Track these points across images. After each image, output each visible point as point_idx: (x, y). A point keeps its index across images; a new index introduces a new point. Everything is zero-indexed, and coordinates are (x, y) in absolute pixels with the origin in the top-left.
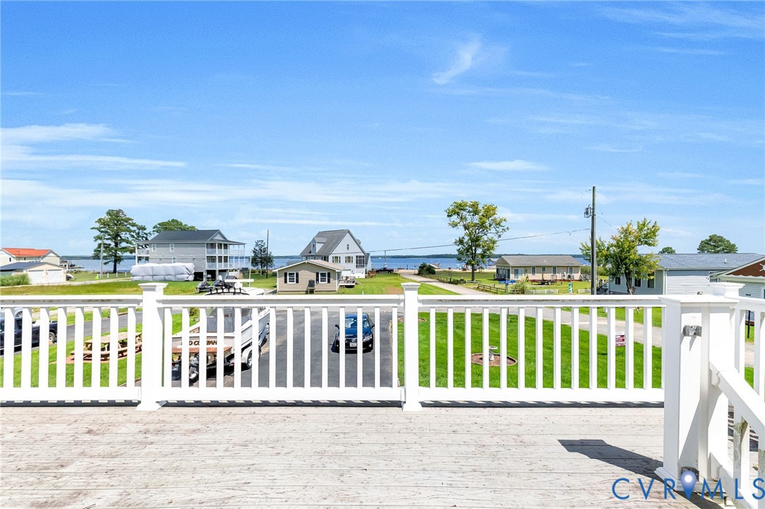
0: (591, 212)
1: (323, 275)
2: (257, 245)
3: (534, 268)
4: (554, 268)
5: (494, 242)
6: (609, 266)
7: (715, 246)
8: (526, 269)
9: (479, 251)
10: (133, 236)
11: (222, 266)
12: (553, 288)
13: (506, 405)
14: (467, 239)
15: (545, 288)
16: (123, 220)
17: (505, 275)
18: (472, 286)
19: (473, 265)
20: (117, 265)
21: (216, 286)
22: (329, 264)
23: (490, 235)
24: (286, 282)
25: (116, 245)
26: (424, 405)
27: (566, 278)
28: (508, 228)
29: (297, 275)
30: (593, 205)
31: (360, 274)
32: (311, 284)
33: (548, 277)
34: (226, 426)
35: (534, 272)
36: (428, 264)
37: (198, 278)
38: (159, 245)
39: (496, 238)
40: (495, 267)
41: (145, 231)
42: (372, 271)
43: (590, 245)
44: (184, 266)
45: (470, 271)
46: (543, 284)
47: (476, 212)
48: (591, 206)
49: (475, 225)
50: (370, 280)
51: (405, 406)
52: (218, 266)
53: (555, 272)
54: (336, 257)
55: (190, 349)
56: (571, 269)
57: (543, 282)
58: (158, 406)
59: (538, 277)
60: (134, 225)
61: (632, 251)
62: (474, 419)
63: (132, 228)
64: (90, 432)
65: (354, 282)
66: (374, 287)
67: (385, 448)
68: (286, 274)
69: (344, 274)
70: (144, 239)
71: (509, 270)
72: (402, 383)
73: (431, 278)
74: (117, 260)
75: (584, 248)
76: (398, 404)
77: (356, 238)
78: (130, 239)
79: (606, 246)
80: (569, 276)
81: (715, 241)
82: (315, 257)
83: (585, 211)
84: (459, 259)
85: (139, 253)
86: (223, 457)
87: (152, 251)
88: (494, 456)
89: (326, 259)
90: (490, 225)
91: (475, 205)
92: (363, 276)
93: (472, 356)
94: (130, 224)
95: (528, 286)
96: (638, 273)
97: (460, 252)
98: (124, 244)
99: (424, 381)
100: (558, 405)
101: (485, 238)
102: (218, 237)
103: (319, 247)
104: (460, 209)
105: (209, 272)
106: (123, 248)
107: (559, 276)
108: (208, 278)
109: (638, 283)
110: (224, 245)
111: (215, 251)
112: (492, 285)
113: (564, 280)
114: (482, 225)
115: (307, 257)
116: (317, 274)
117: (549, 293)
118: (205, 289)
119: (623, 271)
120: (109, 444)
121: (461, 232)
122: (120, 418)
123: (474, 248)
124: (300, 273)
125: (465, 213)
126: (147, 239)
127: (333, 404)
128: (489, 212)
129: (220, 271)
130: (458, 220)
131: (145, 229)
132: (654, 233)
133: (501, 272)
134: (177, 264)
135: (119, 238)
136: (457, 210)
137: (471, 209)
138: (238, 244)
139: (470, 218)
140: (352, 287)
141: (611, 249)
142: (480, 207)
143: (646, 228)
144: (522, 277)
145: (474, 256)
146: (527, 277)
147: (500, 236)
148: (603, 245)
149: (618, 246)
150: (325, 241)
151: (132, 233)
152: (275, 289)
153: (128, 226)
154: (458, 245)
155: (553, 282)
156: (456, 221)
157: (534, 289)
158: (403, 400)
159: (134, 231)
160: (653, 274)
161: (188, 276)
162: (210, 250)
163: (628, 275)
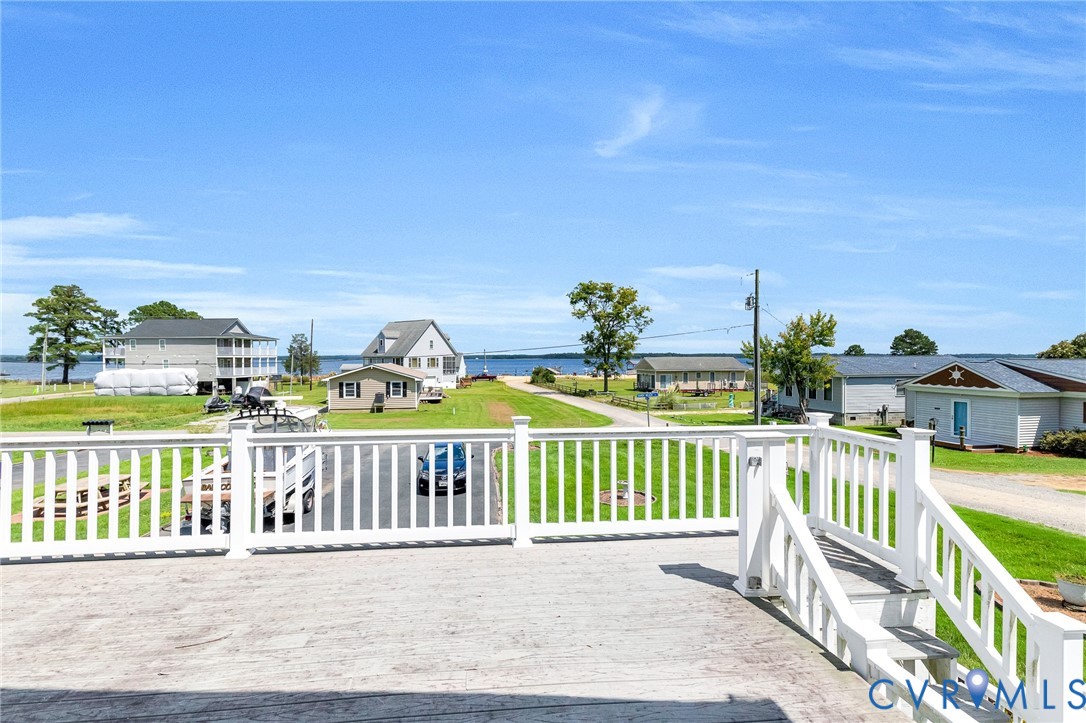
0: (753, 303)
1: (396, 385)
2: (295, 341)
3: (686, 374)
4: (713, 373)
5: (634, 339)
6: (777, 372)
7: (911, 344)
8: (677, 375)
9: (614, 350)
10: (95, 327)
11: (243, 372)
12: (709, 401)
13: (616, 538)
14: (597, 334)
15: (699, 401)
16: (79, 301)
17: (648, 384)
18: (604, 399)
19: (605, 370)
20: (70, 371)
21: (234, 402)
22: (405, 370)
23: (628, 330)
24: (341, 396)
25: (68, 341)
26: (535, 541)
27: (727, 387)
28: (651, 320)
29: (358, 385)
30: (757, 293)
31: (448, 383)
32: (379, 398)
33: (704, 385)
34: (330, 569)
35: (686, 380)
36: (544, 367)
37: (204, 390)
38: (142, 341)
39: (636, 333)
40: (635, 372)
41: (116, 319)
42: (466, 380)
43: (753, 345)
44: (182, 373)
45: (603, 378)
46: (697, 395)
47: (609, 298)
48: (754, 295)
49: (608, 315)
50: (463, 391)
51: (515, 543)
52: (235, 373)
53: (713, 379)
54: (415, 359)
55: (222, 495)
56: (733, 374)
57: (698, 393)
58: (248, 554)
59: (691, 385)
60: (97, 310)
61: (805, 352)
62: (584, 552)
63: (95, 315)
64: (184, 580)
65: (440, 395)
66: (470, 402)
67: (497, 579)
68: (341, 385)
69: (427, 383)
70: (114, 331)
71: (653, 377)
72: (511, 520)
73: (549, 388)
74: (69, 362)
75: (746, 348)
76: (508, 542)
77: (444, 332)
78: (92, 330)
79: (773, 346)
80: (731, 385)
81: (911, 338)
82: (383, 360)
83: (746, 301)
84: (588, 362)
85: (107, 352)
86: (339, 594)
87: (129, 351)
88: (598, 581)
89: (399, 361)
90: (628, 316)
91: (607, 288)
92: (453, 386)
93: (601, 494)
94: (91, 308)
95: (678, 398)
96: (813, 381)
97: (589, 353)
98: (80, 339)
99: (535, 517)
100: (667, 536)
101: (621, 333)
102: (236, 330)
103: (389, 344)
104: (587, 293)
105: (221, 381)
106: (80, 345)
107: (718, 385)
108: (220, 391)
109: (813, 395)
110: (245, 340)
111: (231, 351)
112: (630, 397)
113: (725, 390)
114: (617, 316)
115: (371, 360)
116: (388, 384)
117: (705, 407)
118: (217, 407)
119: (793, 378)
120: (212, 589)
121: (589, 325)
122: (212, 567)
123: (607, 347)
124: (362, 382)
125: (594, 299)
126: (118, 331)
127: (440, 544)
128: (627, 297)
129: (238, 380)
130: (586, 309)
131: (117, 316)
132: (830, 329)
133: (642, 380)
134: (171, 370)
135: (72, 329)
136: (585, 293)
137: (602, 294)
138: (267, 339)
139: (601, 307)
140: (437, 401)
141: (779, 350)
142: (615, 291)
143: (820, 324)
144: (670, 387)
145: (607, 356)
146: (677, 386)
147: (641, 331)
148: (770, 344)
149: (787, 347)
150: (397, 336)
151: (94, 322)
152: (325, 406)
153: (88, 311)
154: (586, 343)
155: (710, 392)
156: (583, 309)
157: (685, 402)
158: (514, 537)
159: (98, 319)
160: (830, 381)
161: (188, 387)
162: (223, 349)
163: (800, 383)
